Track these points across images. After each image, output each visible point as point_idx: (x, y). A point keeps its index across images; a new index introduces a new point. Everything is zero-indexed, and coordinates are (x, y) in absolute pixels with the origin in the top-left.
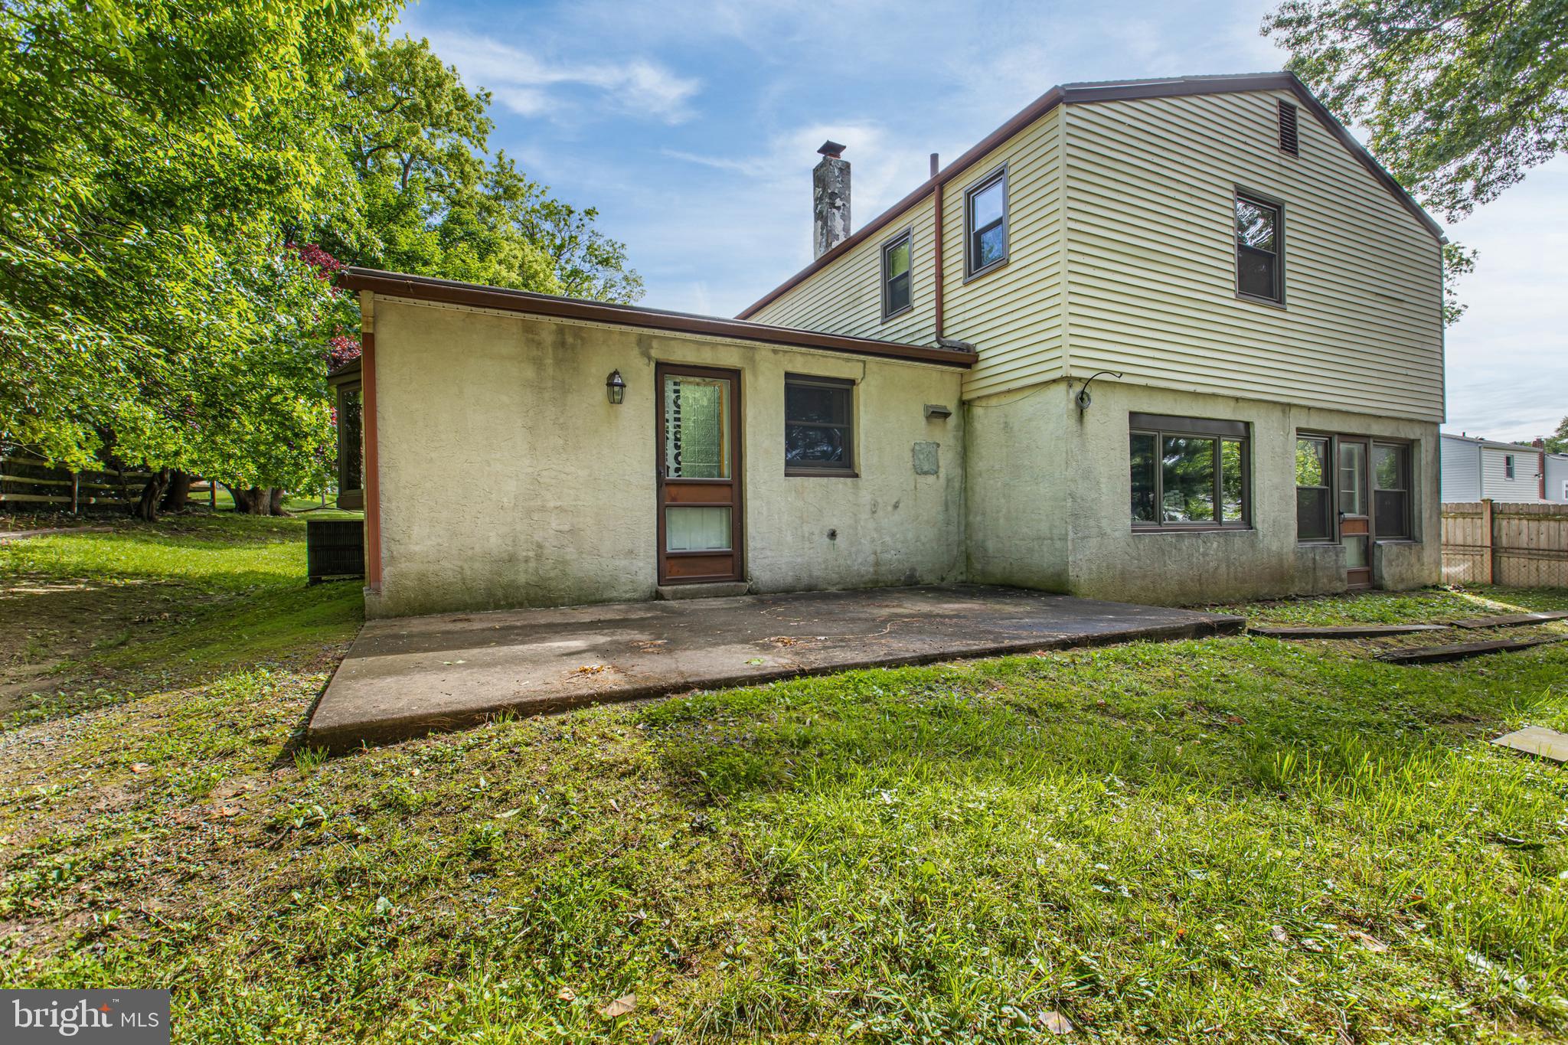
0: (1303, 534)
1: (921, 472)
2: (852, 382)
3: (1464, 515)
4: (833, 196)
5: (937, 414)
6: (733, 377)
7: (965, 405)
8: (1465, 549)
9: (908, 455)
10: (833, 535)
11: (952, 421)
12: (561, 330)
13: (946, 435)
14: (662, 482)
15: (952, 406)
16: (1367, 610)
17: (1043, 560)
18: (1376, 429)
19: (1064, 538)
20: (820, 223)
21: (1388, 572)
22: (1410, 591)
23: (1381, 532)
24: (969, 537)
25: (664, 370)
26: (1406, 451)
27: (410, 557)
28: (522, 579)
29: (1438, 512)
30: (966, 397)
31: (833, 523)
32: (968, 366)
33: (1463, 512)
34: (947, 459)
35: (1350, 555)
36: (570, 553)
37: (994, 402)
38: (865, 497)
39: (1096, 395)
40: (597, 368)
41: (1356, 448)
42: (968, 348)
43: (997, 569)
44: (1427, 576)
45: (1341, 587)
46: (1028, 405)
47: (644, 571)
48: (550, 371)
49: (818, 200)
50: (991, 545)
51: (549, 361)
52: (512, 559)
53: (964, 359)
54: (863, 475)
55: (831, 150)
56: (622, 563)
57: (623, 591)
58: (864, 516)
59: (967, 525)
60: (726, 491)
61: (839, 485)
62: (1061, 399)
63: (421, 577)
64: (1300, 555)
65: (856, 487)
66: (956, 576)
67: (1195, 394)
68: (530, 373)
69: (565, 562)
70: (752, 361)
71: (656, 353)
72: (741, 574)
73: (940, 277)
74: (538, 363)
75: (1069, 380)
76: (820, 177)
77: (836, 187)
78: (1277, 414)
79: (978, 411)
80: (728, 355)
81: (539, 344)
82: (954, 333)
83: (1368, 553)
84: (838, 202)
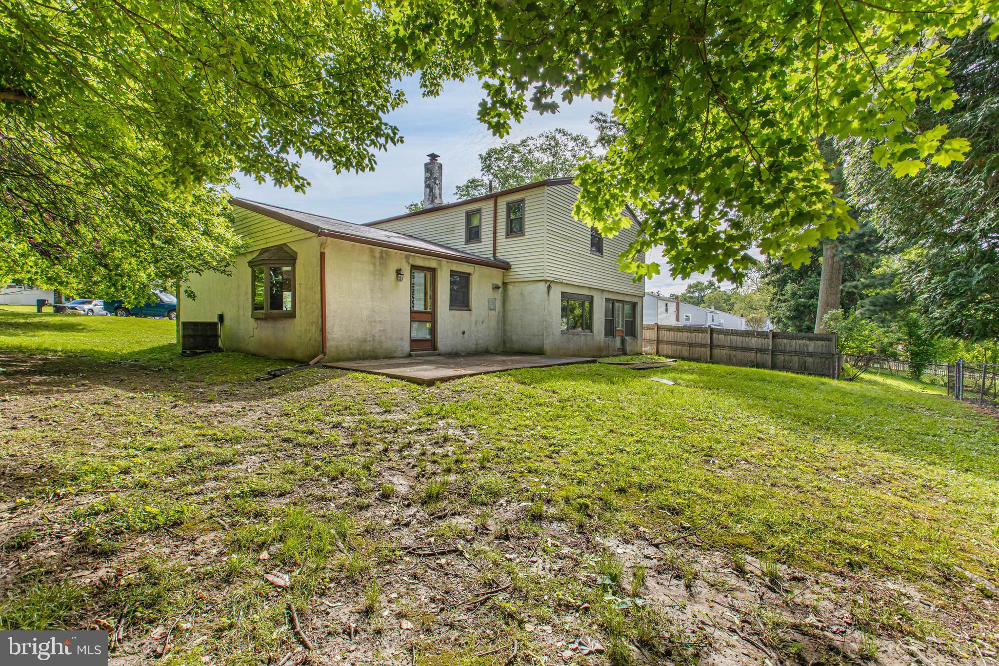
0: (606, 335)
1: (491, 309)
2: (469, 274)
3: (649, 329)
4: (435, 179)
5: (496, 287)
6: (433, 271)
7: (505, 284)
8: (650, 341)
9: (486, 303)
10: (464, 333)
11: (500, 290)
12: (382, 252)
13: (498, 295)
14: (412, 312)
15: (500, 284)
16: (623, 359)
17: (535, 343)
18: (627, 299)
19: (543, 335)
20: (428, 190)
21: (628, 348)
22: (634, 355)
23: (627, 335)
24: (505, 334)
25: (414, 268)
26: (634, 305)
27: (333, 340)
28: (368, 348)
29: (642, 328)
30: (506, 281)
31: (464, 328)
32: (507, 269)
33: (649, 328)
34: (498, 304)
35: (618, 343)
36: (383, 338)
37: (517, 284)
38: (474, 319)
39: (553, 285)
40: (393, 267)
41: (621, 305)
42: (508, 263)
43: (516, 347)
44: (638, 350)
45: (615, 353)
46: (531, 287)
47: (406, 347)
48: (378, 268)
49: (427, 179)
50: (514, 338)
51: (378, 264)
52: (365, 341)
53: (505, 267)
54: (473, 310)
55: (433, 157)
56: (399, 343)
57: (399, 354)
58: (473, 326)
59: (504, 330)
60: (430, 315)
61: (465, 313)
62: (543, 287)
63: (337, 347)
64: (605, 342)
65: (471, 315)
66: (501, 349)
67: (579, 286)
68: (372, 268)
69: (381, 342)
70: (440, 265)
71: (411, 262)
72: (434, 347)
73: (495, 232)
74: (374, 264)
75: (546, 281)
76: (428, 168)
77: (436, 175)
78: (600, 293)
79: (510, 287)
80: (432, 263)
81: (375, 257)
82: (500, 255)
83: (623, 342)
84: (437, 182)
